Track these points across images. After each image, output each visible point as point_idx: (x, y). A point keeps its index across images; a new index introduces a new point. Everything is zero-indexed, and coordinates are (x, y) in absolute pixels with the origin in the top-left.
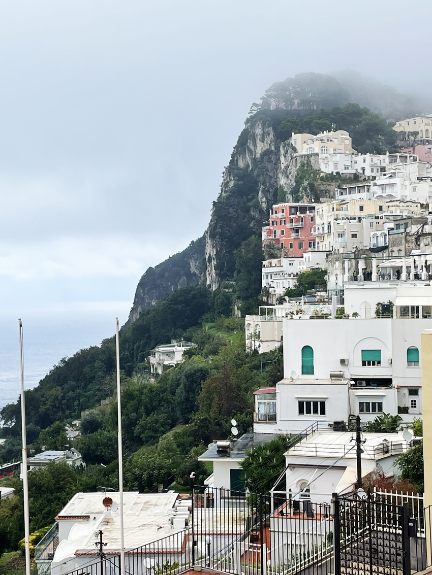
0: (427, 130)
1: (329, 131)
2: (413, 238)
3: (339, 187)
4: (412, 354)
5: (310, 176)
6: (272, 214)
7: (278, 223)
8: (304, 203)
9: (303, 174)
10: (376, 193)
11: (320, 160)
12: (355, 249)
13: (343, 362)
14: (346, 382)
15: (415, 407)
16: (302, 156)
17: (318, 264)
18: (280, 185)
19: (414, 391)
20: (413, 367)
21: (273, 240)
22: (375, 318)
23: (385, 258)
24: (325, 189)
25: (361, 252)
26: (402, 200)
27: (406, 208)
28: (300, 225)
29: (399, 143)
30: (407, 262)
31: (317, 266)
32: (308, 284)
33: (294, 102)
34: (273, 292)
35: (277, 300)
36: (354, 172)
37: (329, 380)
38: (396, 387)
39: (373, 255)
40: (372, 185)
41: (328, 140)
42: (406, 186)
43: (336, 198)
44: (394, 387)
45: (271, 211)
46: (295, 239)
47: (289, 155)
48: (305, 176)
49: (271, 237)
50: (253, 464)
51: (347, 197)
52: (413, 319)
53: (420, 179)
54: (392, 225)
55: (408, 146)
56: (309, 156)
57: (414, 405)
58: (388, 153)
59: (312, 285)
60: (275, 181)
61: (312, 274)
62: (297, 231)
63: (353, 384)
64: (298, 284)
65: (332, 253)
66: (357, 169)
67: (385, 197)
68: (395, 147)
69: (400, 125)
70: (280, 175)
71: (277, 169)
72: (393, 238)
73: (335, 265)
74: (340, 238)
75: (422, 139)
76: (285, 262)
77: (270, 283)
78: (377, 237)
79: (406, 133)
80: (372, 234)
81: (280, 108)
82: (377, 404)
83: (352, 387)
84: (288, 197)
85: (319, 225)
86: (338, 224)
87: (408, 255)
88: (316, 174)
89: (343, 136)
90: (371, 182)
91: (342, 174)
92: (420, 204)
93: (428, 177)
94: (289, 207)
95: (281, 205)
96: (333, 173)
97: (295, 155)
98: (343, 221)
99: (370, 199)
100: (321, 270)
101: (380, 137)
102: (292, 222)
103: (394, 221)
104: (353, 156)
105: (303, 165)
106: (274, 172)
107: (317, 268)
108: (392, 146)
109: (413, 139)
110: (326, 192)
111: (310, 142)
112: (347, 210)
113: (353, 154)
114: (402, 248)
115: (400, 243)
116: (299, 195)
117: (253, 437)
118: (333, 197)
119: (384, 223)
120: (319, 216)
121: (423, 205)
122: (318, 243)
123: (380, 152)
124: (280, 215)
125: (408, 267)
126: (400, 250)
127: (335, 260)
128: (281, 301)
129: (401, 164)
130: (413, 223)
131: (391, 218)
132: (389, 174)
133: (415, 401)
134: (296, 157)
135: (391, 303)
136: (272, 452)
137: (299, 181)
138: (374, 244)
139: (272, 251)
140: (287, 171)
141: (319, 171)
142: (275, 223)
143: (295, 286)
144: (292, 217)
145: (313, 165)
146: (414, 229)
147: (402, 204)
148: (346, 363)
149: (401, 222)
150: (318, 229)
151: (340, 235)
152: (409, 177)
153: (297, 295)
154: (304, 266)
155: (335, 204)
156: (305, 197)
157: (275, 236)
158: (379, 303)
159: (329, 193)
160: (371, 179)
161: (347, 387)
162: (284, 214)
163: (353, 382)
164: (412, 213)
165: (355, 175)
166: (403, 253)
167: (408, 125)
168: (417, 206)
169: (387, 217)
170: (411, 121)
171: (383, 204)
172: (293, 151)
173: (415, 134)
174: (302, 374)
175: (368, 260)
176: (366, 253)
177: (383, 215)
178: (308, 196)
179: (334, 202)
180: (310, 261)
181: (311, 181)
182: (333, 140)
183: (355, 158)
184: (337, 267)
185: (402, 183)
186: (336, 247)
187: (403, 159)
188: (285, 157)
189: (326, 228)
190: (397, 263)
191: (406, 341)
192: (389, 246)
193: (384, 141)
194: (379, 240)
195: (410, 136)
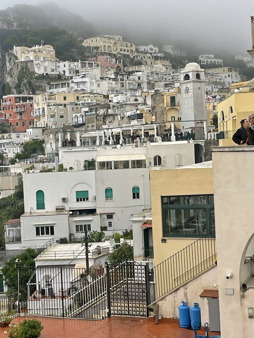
0: (104, 46)
1: (40, 45)
2: (102, 117)
3: (48, 84)
4: (109, 193)
5: (28, 76)
6: (3, 102)
7: (8, 108)
8: (25, 95)
9: (23, 75)
10: (74, 88)
11: (34, 65)
12: (63, 126)
13: (64, 200)
14: (67, 213)
15: (111, 226)
16: (21, 62)
17: (37, 136)
18: (7, 82)
19: (110, 216)
20: (109, 200)
21: (4, 120)
22: (84, 170)
23: (83, 131)
24: (39, 85)
25: (67, 127)
26: (91, 92)
27: (94, 98)
28: (23, 109)
29: (87, 54)
30: (99, 134)
31: (36, 138)
32: (31, 150)
33: (14, 25)
34: (6, 156)
35: (10, 162)
36: (58, 73)
37: (55, 212)
38: (99, 214)
39: (75, 129)
40: (71, 83)
41: (39, 52)
42: (93, 83)
43: (47, 91)
44: (98, 214)
45: (1, 100)
46: (19, 119)
47: (12, 61)
48: (24, 76)
49: (2, 119)
50: (10, 269)
51: (55, 91)
52: (108, 170)
53: (102, 78)
54: (87, 109)
55: (93, 56)
56: (26, 62)
57: (110, 225)
58: (80, 61)
59: (34, 151)
60: (3, 79)
61: (34, 143)
62: (21, 114)
63: (71, 214)
64: (24, 150)
65: (47, 129)
66: (60, 72)
67: (79, 91)
68: (84, 57)
69: (87, 42)
70: (6, 76)
71: (4, 71)
72: (88, 118)
73: (50, 137)
74: (52, 119)
75: (101, 52)
76: (14, 135)
77: (3, 150)
78: (78, 117)
79: (91, 47)
80: (74, 115)
81: (4, 28)
82: (87, 226)
83: (71, 216)
84: (12, 90)
85: (36, 110)
86: (50, 109)
87: (98, 128)
88: (32, 74)
89: (49, 49)
90: (70, 80)
91: (50, 74)
92: (103, 96)
93: (107, 77)
94: (15, 97)
95: (9, 96)
96: (43, 74)
97: (16, 61)
98: (54, 107)
99: (69, 92)
100: (39, 140)
101: (74, 50)
102: (17, 108)
103: (88, 106)
104: (57, 62)
105: (22, 68)
106: (2, 73)
107: (36, 139)
108: (82, 56)
109: (96, 52)
110: (39, 87)
111: (26, 52)
112: (56, 100)
113: (56, 61)
114: (95, 124)
115: (93, 121)
116: (21, 89)
117: (6, 253)
118: (45, 91)
119: (81, 108)
120: (36, 104)
121: (105, 95)
122: (36, 122)
123: (75, 60)
124: (8, 103)
125: (101, 137)
126: (93, 126)
127: (49, 133)
128: (13, 162)
129: (89, 68)
130: (101, 107)
131: (85, 104)
132: (82, 75)
133: (111, 222)
134: (17, 63)
135: (93, 160)
136: (23, 260)
137: (20, 79)
138: (76, 122)
139: (4, 128)
140: (11, 72)
141: (34, 73)
142: (5, 108)
143: (22, 152)
144: (17, 104)
145: (30, 69)
146: (102, 112)
147: (91, 95)
148: (66, 200)
149: (93, 107)
150: (36, 112)
151: (52, 116)
152: (95, 77)
153: (24, 157)
154: (27, 138)
155: (47, 95)
156: (25, 90)
157: (5, 118)
158: (86, 161)
159: (41, 88)
160: (70, 78)
161: (67, 216)
162: (11, 102)
163: (71, 213)
164: (98, 101)
165: (59, 75)
166: (95, 128)
167: (92, 42)
168: (101, 97)
169: (83, 104)
170: (94, 39)
171: (79, 95)
172: (15, 59)
173: (97, 48)
174: (37, 209)
175: (72, 133)
176: (71, 128)
177: (80, 102)
178: (27, 90)
179: (46, 94)
180: (32, 134)
181: (29, 79)
182: (43, 51)
183: (58, 64)
184: (51, 138)
185: (91, 81)
186: (50, 124)
187: (90, 65)
188: (9, 62)
189: (41, 112)
190: (93, 134)
191: (104, 184)
192: (86, 123)
193: (76, 52)
194: (79, 120)
195: (94, 50)
